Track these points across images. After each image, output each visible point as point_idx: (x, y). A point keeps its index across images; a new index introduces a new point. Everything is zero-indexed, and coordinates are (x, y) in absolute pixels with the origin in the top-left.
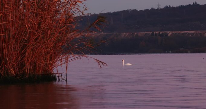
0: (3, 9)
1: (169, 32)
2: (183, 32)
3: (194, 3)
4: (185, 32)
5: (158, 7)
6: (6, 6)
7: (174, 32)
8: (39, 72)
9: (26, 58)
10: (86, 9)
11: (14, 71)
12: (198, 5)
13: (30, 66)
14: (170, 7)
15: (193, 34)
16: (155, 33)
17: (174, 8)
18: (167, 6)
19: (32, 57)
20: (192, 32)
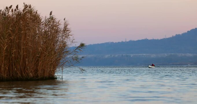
0: (26, 39)
1: (131, 54)
2: (139, 55)
3: (146, 38)
4: (141, 54)
5: (125, 41)
6: (28, 38)
7: (134, 55)
8: (46, 75)
9: (39, 67)
10: (74, 40)
11: (32, 74)
12: (148, 39)
13: (42, 71)
14: (132, 40)
15: (145, 56)
16: (123, 55)
17: (134, 41)
18: (130, 40)
19: (42, 66)
20: (144, 54)
